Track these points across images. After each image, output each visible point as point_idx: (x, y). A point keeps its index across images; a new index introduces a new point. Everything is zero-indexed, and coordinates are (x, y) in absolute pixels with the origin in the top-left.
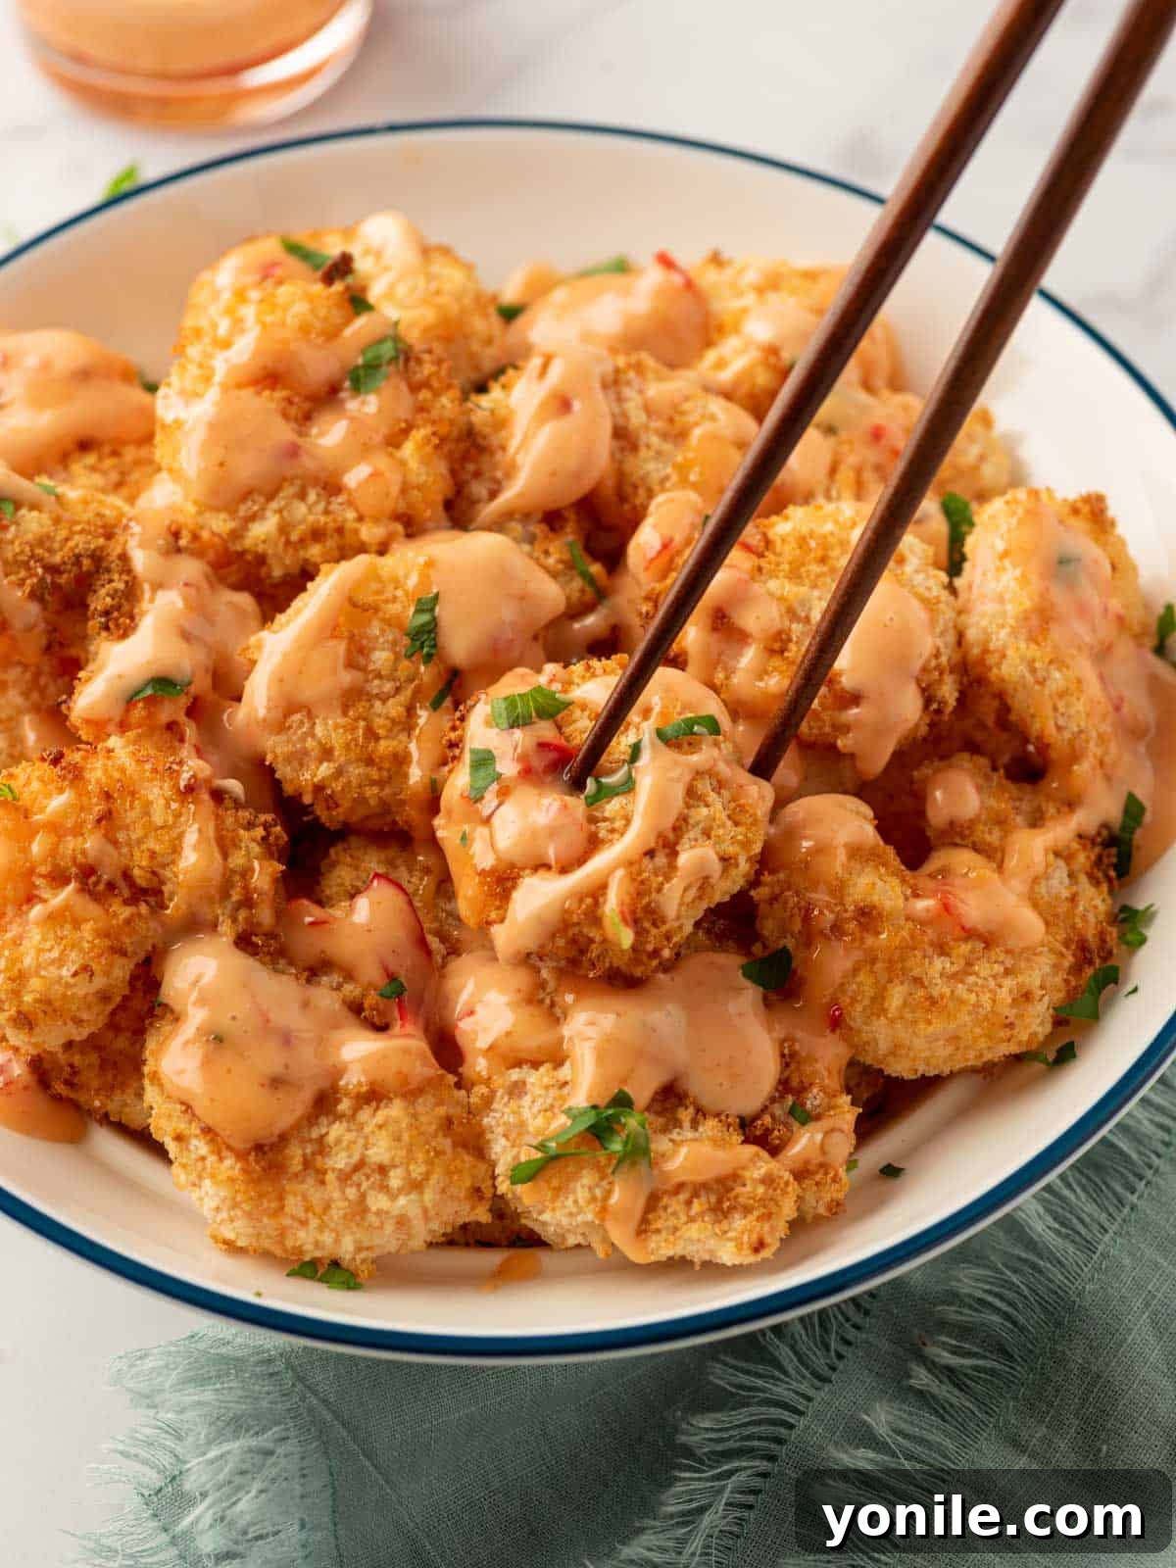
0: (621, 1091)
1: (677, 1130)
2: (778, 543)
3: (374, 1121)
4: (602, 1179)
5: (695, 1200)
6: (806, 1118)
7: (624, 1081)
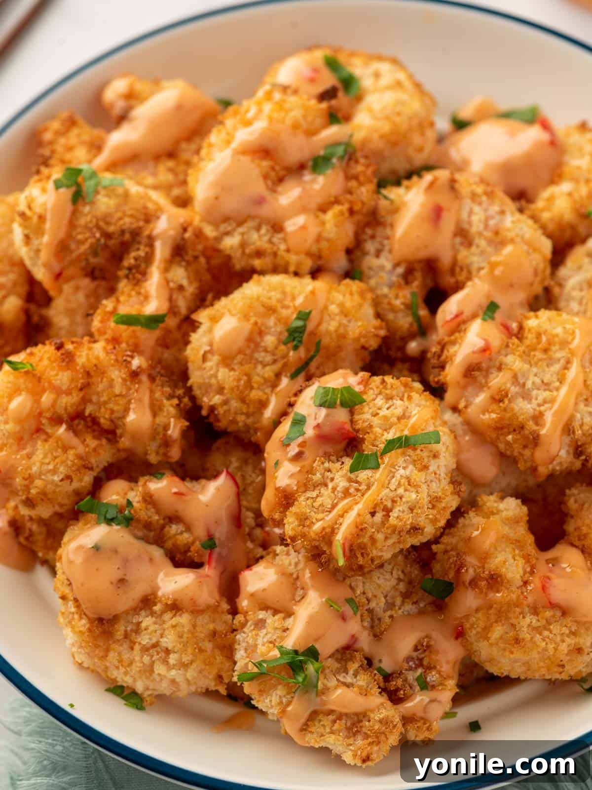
0: (313, 646)
1: (344, 674)
2: (527, 331)
3: (170, 622)
4: (288, 693)
5: (338, 721)
6: (425, 686)
7: (316, 640)
